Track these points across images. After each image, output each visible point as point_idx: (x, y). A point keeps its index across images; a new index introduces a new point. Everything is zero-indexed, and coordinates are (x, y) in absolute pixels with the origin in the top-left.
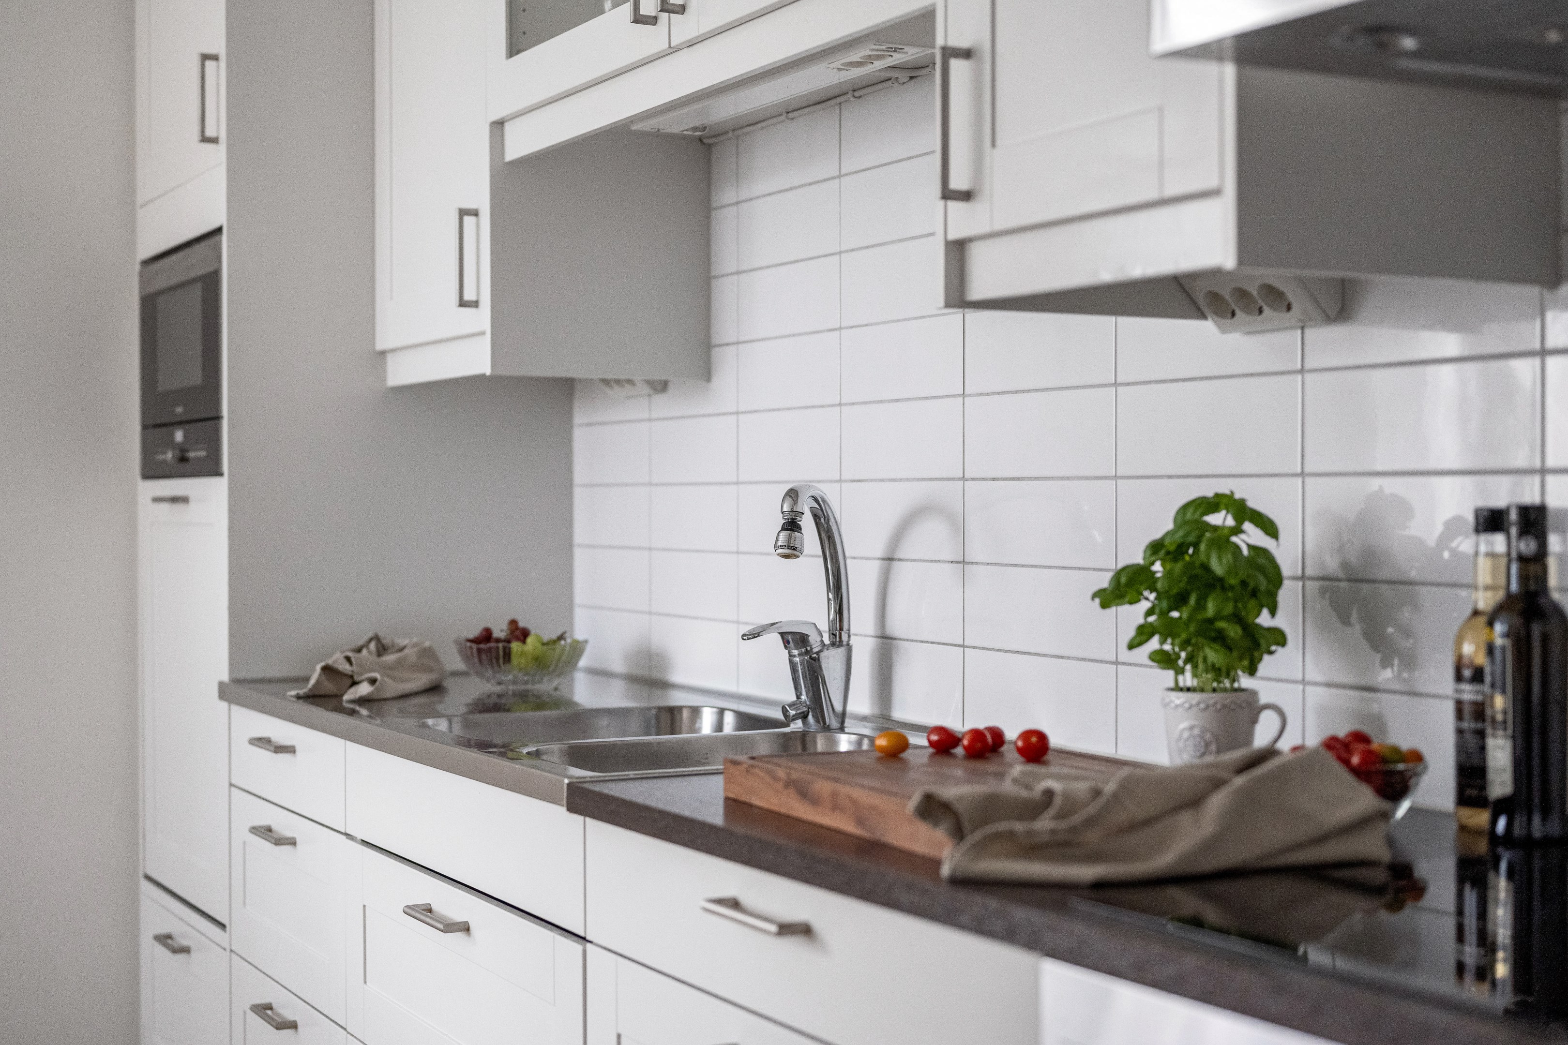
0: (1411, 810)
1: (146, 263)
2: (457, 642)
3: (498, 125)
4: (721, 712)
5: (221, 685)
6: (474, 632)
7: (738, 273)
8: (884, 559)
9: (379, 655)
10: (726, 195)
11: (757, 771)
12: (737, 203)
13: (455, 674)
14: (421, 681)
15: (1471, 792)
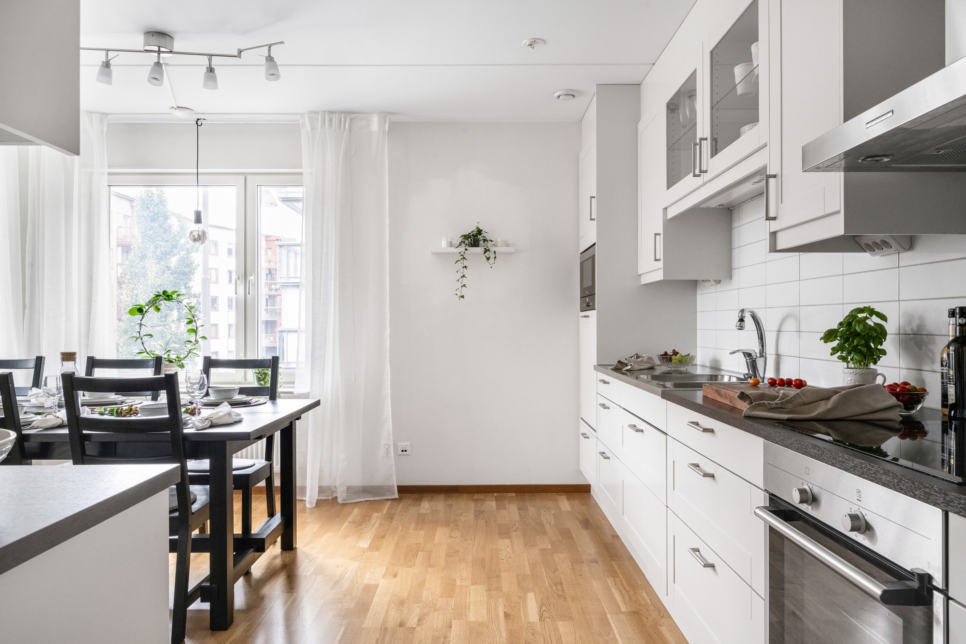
0: (921, 407)
1: (581, 253)
2: (658, 355)
3: (665, 209)
4: (730, 376)
5: (594, 365)
6: (663, 353)
7: (739, 247)
8: (778, 331)
9: (637, 358)
10: (736, 224)
11: (709, 387)
12: (739, 227)
13: (658, 365)
14: (647, 366)
15: (945, 403)
